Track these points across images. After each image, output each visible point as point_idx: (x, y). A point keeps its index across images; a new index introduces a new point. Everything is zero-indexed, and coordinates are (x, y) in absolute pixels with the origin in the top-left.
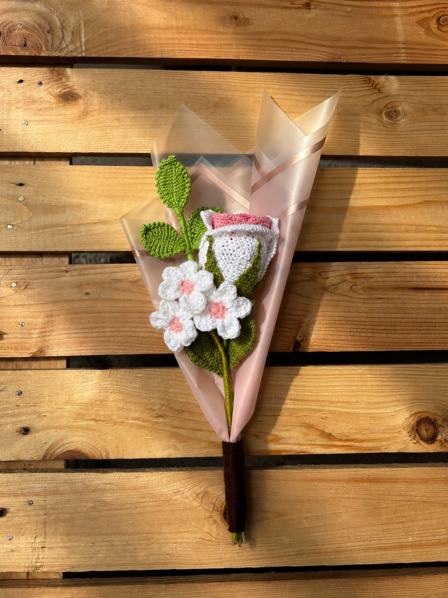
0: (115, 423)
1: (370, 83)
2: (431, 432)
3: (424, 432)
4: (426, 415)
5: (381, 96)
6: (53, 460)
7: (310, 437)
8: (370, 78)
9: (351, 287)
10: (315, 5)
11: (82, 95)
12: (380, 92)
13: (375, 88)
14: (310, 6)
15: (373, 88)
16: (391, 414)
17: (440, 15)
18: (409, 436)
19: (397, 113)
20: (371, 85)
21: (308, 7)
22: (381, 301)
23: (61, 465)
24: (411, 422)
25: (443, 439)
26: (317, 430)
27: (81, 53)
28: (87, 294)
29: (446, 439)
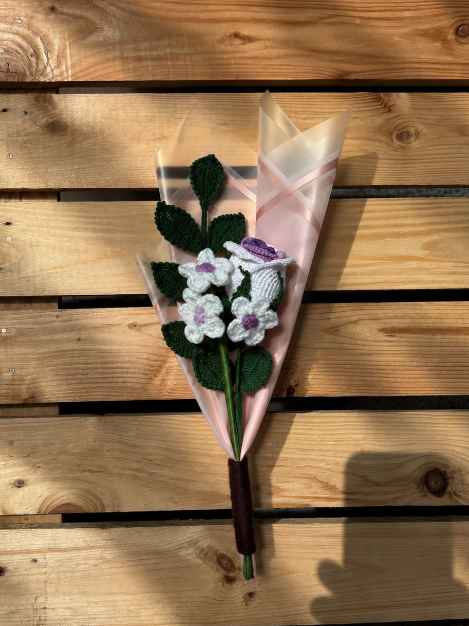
0: (111, 474)
1: (379, 101)
2: (440, 483)
3: (433, 484)
4: (434, 466)
5: (392, 115)
6: (48, 514)
7: (314, 490)
8: (379, 95)
11: (69, 124)
12: (390, 111)
13: (385, 107)
15: (383, 106)
16: (397, 465)
17: (459, 24)
18: (416, 489)
19: (408, 135)
20: (380, 103)
23: (58, 519)
24: (420, 474)
25: (452, 492)
26: (320, 481)
27: (67, 78)
28: (79, 340)
29: (455, 492)
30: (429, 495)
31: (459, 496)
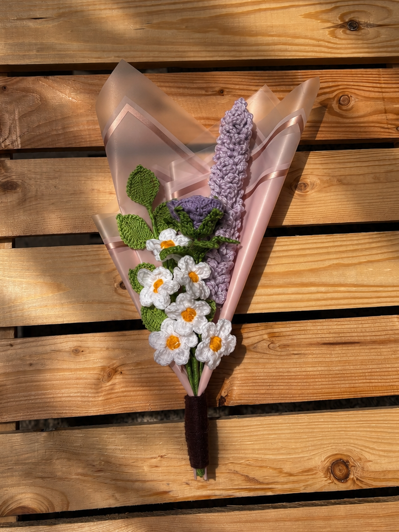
2: (344, 471)
3: (338, 473)
4: (339, 457)
6: (6, 516)
7: (236, 483)
9: (268, 346)
10: (228, 92)
11: (19, 183)
14: (223, 92)
16: (307, 458)
17: (341, 95)
18: (325, 477)
19: (305, 185)
21: (222, 94)
22: (296, 356)
23: (13, 519)
24: (327, 464)
25: (355, 479)
26: (242, 475)
27: (17, 146)
28: (31, 365)
29: (357, 479)
30: (336, 482)
31: (361, 481)
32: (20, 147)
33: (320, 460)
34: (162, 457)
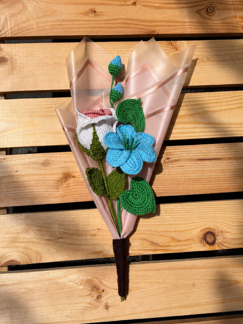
1: (171, 45)
2: (213, 239)
3: (208, 239)
4: (210, 230)
6: (1, 266)
7: (145, 246)
8: (171, 42)
11: (9, 58)
12: (177, 50)
13: (175, 48)
14: (136, 4)
15: (173, 48)
17: (208, 6)
18: (200, 242)
22: (182, 167)
23: (5, 269)
24: (201, 235)
26: (149, 241)
27: (8, 35)
28: (17, 171)
29: (220, 243)
30: (207, 245)
31: (222, 244)
32: (10, 36)
33: (197, 231)
34: (98, 229)
